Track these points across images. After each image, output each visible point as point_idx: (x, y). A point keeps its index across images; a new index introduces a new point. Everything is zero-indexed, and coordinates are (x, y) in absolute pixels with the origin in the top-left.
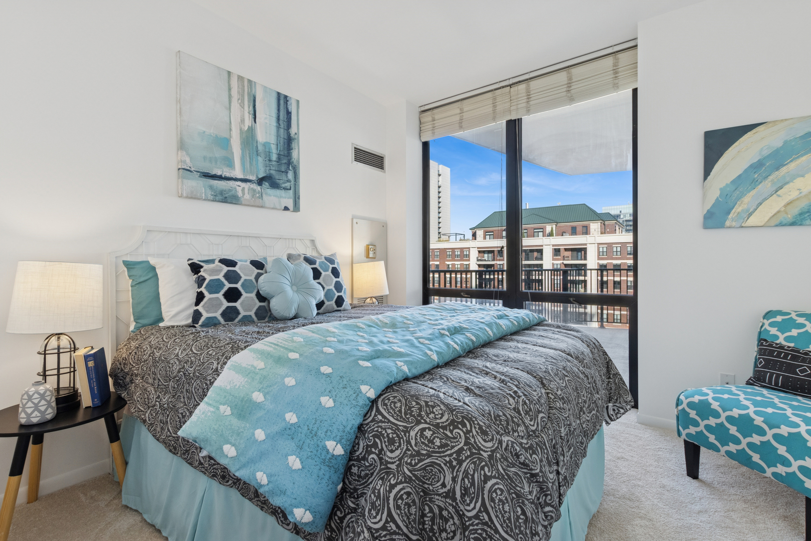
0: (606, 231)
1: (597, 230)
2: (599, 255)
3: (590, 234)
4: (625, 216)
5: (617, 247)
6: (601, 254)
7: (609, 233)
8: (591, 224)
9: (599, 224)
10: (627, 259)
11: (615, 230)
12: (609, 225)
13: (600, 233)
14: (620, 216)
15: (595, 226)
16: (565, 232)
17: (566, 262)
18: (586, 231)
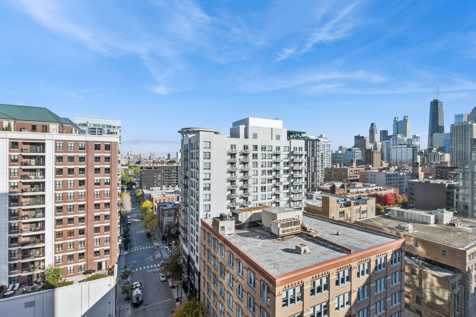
0: (64, 131)
1: (55, 130)
2: (56, 149)
3: (49, 132)
4: (90, 125)
5: (71, 144)
6: (58, 148)
7: (66, 133)
8: (50, 125)
9: (58, 125)
10: (79, 153)
11: (72, 131)
12: (66, 127)
13: (58, 132)
14: (87, 124)
15: (53, 127)
16: (24, 129)
17: (23, 154)
18: (45, 129)
